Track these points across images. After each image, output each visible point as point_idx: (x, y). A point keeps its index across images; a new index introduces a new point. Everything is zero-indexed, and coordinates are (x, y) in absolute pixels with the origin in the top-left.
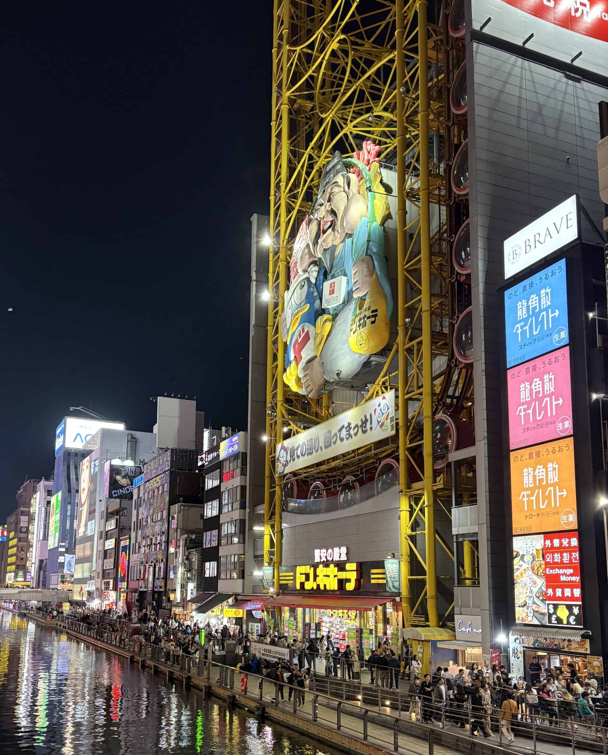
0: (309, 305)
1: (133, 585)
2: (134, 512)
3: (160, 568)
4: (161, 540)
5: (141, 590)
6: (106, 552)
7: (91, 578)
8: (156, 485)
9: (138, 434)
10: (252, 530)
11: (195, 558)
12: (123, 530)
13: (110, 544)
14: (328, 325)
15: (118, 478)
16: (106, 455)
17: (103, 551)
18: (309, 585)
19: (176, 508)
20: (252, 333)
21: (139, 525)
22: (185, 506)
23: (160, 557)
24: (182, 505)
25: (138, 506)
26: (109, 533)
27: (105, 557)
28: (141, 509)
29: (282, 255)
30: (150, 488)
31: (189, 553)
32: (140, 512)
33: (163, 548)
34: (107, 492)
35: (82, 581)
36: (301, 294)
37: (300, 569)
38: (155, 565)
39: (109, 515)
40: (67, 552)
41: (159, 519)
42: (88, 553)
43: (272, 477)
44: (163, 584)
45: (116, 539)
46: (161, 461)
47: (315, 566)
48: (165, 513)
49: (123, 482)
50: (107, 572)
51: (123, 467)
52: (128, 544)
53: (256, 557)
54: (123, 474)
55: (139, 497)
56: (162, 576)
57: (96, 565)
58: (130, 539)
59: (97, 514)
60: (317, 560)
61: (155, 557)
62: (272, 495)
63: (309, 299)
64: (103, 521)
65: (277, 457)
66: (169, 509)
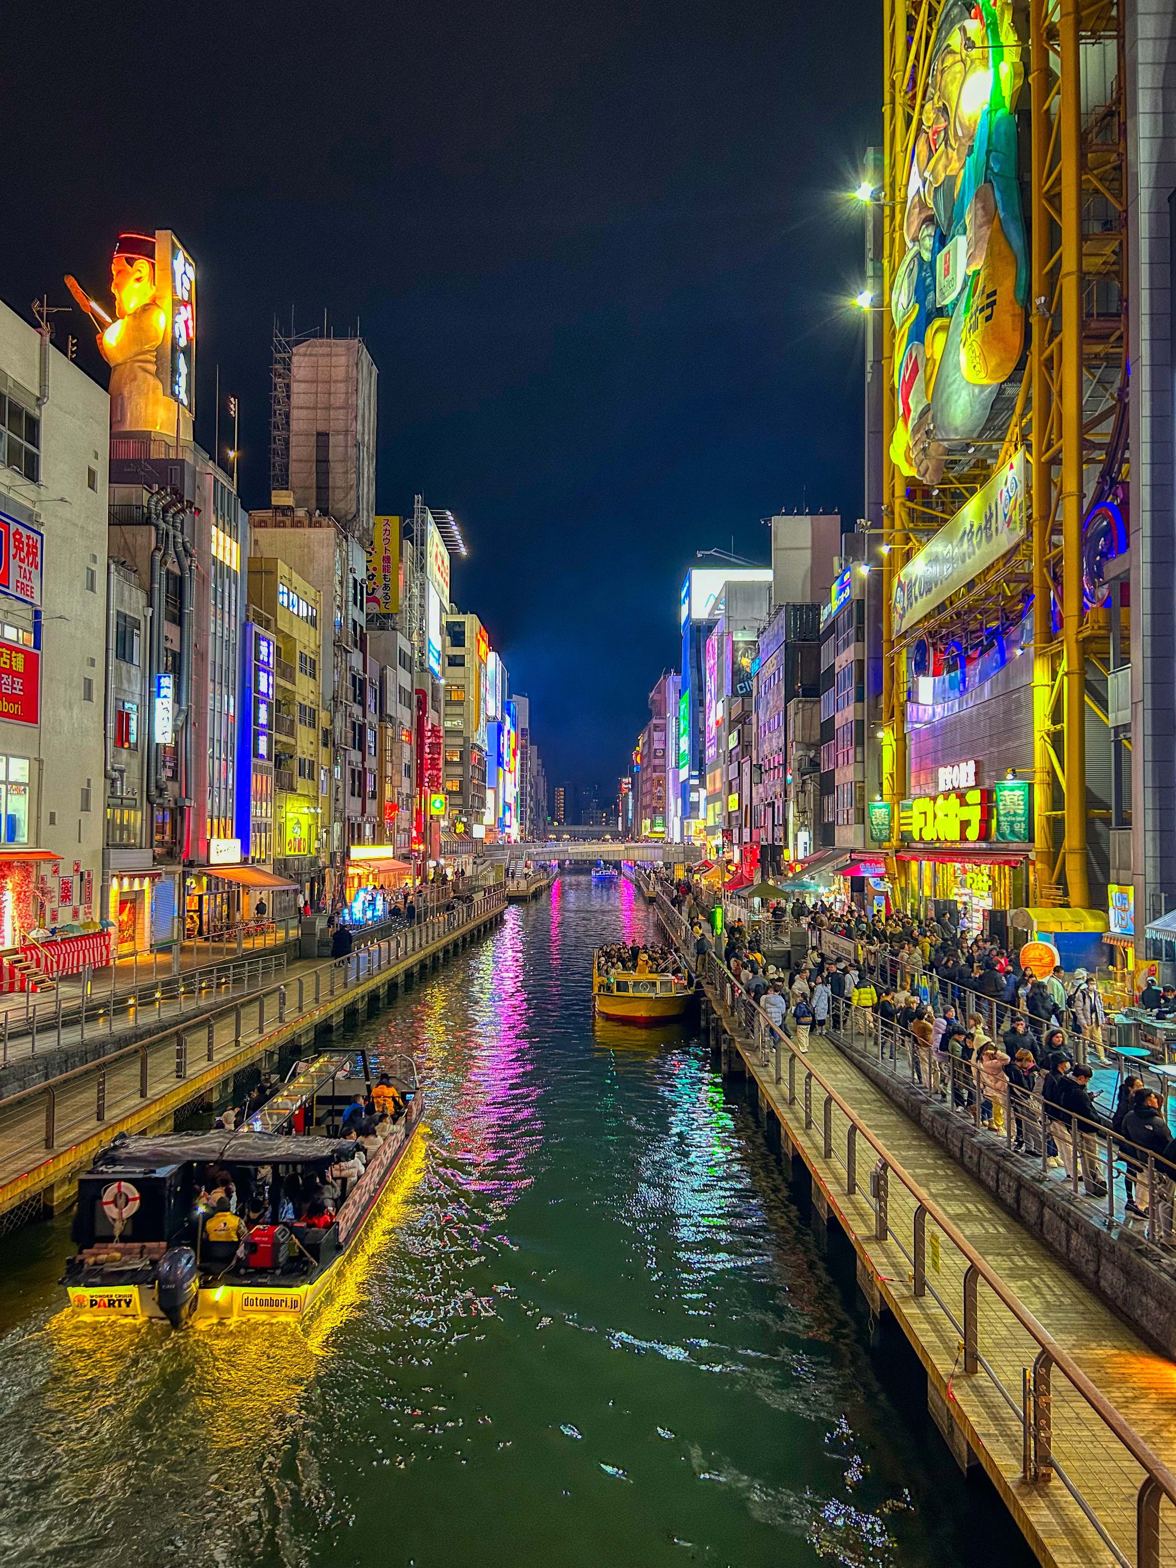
0: (918, 306)
2: (754, 717)
3: (779, 808)
5: (762, 843)
6: (730, 783)
8: (772, 670)
17: (727, 782)
18: (929, 833)
19: (791, 706)
20: (868, 378)
21: (760, 738)
22: (802, 702)
23: (778, 789)
24: (799, 702)
25: (758, 707)
26: (732, 753)
27: (730, 792)
28: (759, 712)
30: (766, 675)
31: (804, 782)
32: (759, 716)
33: (781, 775)
34: (729, 688)
36: (910, 287)
38: (774, 803)
39: (732, 724)
40: (701, 785)
41: (776, 727)
42: (718, 786)
43: (890, 638)
44: (782, 834)
46: (776, 627)
47: (934, 799)
48: (782, 716)
53: (880, 783)
55: (758, 692)
56: (781, 821)
60: (942, 787)
61: (773, 789)
62: (893, 671)
63: (920, 292)
64: (727, 733)
65: (893, 604)
66: (786, 707)
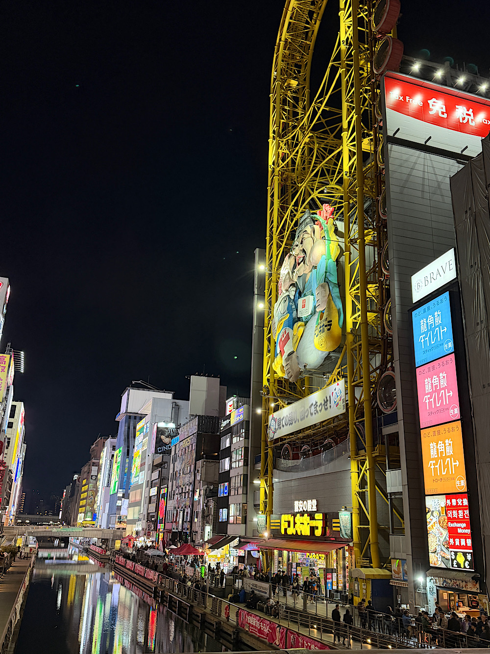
0: (289, 314)
1: (168, 526)
2: (172, 465)
3: (187, 513)
4: (189, 489)
5: (174, 531)
6: (150, 497)
7: (139, 520)
8: (187, 444)
9: (180, 402)
10: (253, 483)
11: (212, 504)
12: (164, 480)
13: (154, 492)
14: (301, 329)
15: (163, 437)
16: (155, 418)
17: (148, 497)
18: (291, 531)
19: (200, 463)
20: (254, 332)
21: (175, 476)
22: (207, 461)
23: (188, 504)
24: (204, 461)
25: (174, 461)
26: (154, 482)
27: (150, 503)
28: (176, 464)
29: (274, 278)
30: (183, 446)
31: (208, 501)
32: (175, 464)
33: (190, 496)
34: (154, 449)
35: (133, 522)
36: (284, 307)
37: (285, 517)
38: (184, 510)
39: (154, 467)
40: (123, 497)
41: (188, 472)
42: (138, 498)
43: (266, 441)
44: (189, 526)
45: (158, 487)
46: (191, 424)
47: (294, 515)
48: (193, 466)
49: (166, 440)
50: (151, 514)
51: (167, 428)
52: (166, 492)
53: (254, 505)
54: (167, 434)
55: (175, 453)
56: (188, 520)
57: (143, 509)
58: (168, 488)
59: (146, 466)
60: (296, 510)
61: (184, 503)
62: (266, 454)
63: (289, 310)
64: (150, 471)
65: (269, 425)
66: (196, 463)
